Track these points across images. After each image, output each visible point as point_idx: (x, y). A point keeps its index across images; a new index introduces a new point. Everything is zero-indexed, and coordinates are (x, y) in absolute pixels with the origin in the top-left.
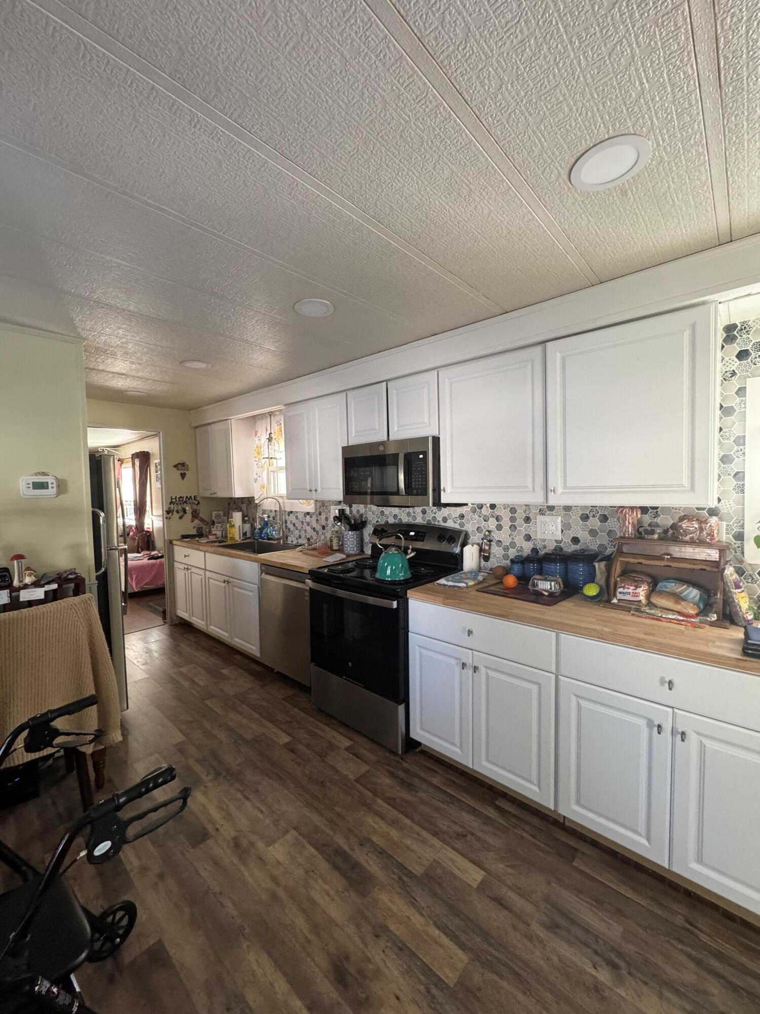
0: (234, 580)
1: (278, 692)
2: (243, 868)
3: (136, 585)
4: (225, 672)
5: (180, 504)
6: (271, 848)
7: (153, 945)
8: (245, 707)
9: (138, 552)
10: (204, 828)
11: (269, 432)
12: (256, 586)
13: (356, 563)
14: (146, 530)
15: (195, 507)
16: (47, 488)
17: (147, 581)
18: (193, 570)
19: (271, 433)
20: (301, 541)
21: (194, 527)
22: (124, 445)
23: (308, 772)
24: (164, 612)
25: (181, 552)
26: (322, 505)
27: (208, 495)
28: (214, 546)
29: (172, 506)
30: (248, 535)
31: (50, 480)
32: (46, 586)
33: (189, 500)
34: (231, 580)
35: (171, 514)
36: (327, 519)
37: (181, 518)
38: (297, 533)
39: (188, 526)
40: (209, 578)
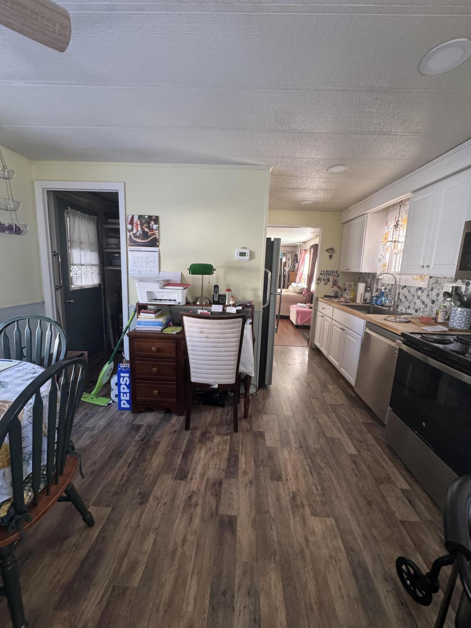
0: (348, 329)
1: (360, 417)
2: (291, 516)
3: (300, 322)
4: (330, 387)
5: (326, 275)
6: (313, 517)
7: (233, 516)
8: (333, 414)
9: (305, 304)
10: (281, 474)
11: (397, 220)
12: (361, 337)
13: (457, 337)
14: (311, 291)
15: (335, 278)
16: (245, 256)
17: (306, 320)
18: (326, 318)
19: (398, 221)
20: (409, 311)
21: (333, 291)
22: (308, 241)
23: (361, 486)
24: (308, 340)
25: (322, 305)
26: (435, 281)
27: (344, 270)
28: (340, 304)
29: (321, 276)
30: (368, 301)
31: (247, 251)
32: (237, 307)
33: (332, 273)
34: (346, 328)
35: (320, 281)
36: (438, 295)
37: (325, 284)
38: (407, 304)
39: (329, 290)
40: (333, 325)
